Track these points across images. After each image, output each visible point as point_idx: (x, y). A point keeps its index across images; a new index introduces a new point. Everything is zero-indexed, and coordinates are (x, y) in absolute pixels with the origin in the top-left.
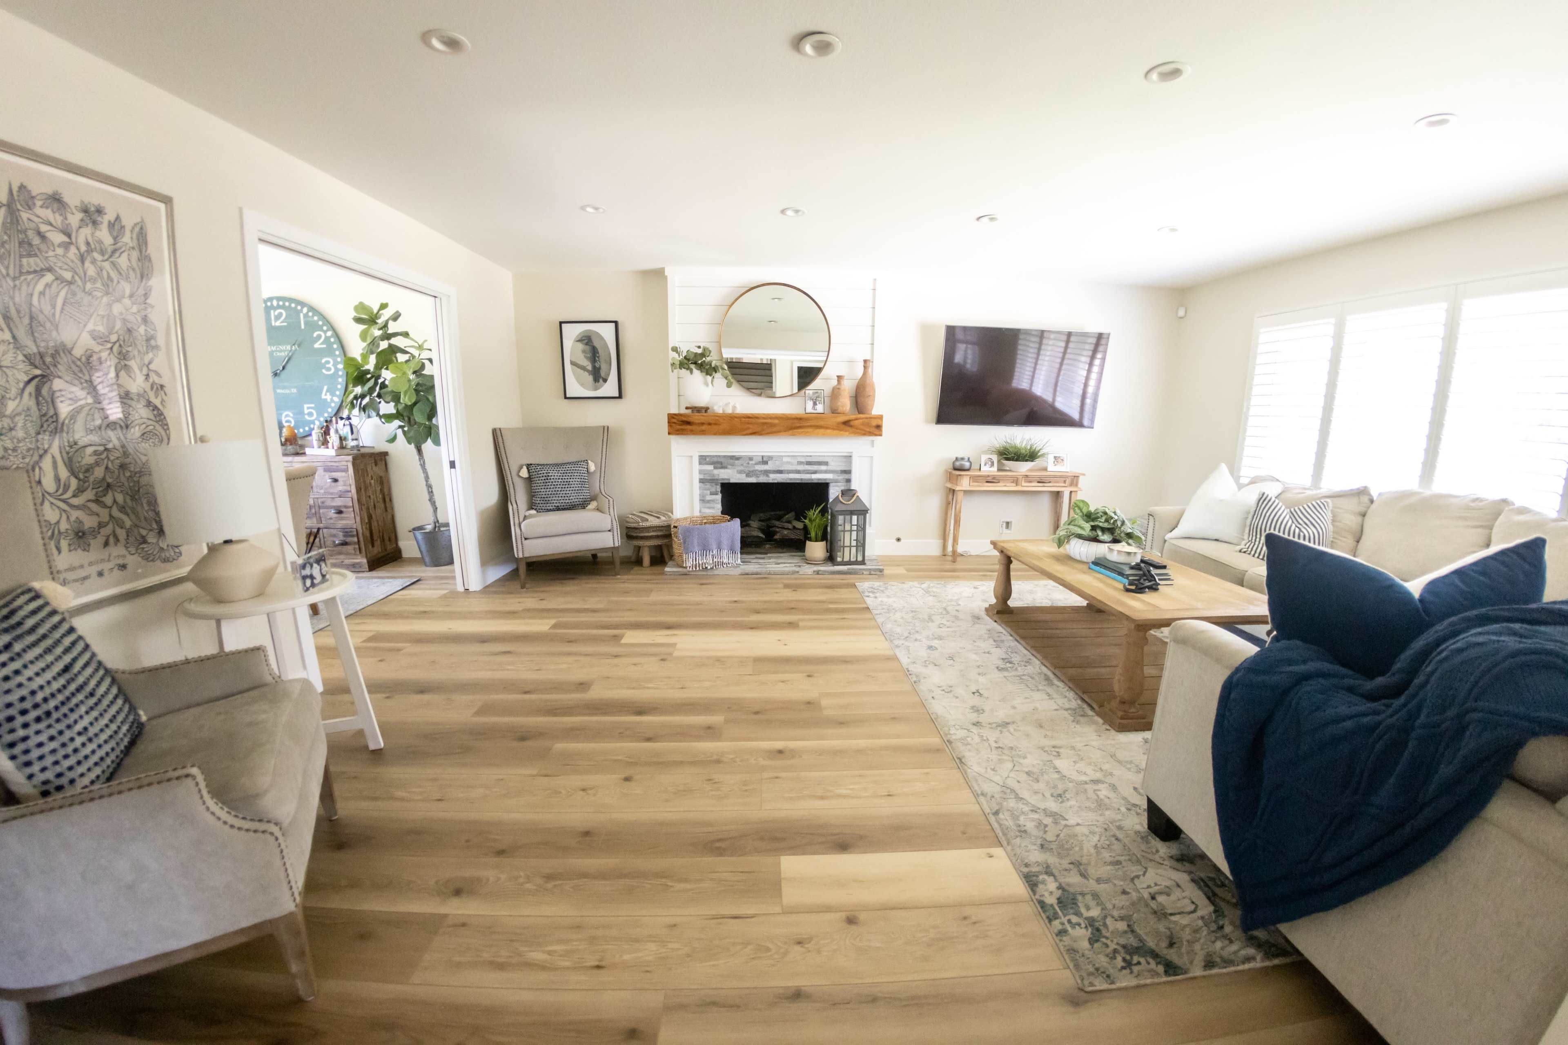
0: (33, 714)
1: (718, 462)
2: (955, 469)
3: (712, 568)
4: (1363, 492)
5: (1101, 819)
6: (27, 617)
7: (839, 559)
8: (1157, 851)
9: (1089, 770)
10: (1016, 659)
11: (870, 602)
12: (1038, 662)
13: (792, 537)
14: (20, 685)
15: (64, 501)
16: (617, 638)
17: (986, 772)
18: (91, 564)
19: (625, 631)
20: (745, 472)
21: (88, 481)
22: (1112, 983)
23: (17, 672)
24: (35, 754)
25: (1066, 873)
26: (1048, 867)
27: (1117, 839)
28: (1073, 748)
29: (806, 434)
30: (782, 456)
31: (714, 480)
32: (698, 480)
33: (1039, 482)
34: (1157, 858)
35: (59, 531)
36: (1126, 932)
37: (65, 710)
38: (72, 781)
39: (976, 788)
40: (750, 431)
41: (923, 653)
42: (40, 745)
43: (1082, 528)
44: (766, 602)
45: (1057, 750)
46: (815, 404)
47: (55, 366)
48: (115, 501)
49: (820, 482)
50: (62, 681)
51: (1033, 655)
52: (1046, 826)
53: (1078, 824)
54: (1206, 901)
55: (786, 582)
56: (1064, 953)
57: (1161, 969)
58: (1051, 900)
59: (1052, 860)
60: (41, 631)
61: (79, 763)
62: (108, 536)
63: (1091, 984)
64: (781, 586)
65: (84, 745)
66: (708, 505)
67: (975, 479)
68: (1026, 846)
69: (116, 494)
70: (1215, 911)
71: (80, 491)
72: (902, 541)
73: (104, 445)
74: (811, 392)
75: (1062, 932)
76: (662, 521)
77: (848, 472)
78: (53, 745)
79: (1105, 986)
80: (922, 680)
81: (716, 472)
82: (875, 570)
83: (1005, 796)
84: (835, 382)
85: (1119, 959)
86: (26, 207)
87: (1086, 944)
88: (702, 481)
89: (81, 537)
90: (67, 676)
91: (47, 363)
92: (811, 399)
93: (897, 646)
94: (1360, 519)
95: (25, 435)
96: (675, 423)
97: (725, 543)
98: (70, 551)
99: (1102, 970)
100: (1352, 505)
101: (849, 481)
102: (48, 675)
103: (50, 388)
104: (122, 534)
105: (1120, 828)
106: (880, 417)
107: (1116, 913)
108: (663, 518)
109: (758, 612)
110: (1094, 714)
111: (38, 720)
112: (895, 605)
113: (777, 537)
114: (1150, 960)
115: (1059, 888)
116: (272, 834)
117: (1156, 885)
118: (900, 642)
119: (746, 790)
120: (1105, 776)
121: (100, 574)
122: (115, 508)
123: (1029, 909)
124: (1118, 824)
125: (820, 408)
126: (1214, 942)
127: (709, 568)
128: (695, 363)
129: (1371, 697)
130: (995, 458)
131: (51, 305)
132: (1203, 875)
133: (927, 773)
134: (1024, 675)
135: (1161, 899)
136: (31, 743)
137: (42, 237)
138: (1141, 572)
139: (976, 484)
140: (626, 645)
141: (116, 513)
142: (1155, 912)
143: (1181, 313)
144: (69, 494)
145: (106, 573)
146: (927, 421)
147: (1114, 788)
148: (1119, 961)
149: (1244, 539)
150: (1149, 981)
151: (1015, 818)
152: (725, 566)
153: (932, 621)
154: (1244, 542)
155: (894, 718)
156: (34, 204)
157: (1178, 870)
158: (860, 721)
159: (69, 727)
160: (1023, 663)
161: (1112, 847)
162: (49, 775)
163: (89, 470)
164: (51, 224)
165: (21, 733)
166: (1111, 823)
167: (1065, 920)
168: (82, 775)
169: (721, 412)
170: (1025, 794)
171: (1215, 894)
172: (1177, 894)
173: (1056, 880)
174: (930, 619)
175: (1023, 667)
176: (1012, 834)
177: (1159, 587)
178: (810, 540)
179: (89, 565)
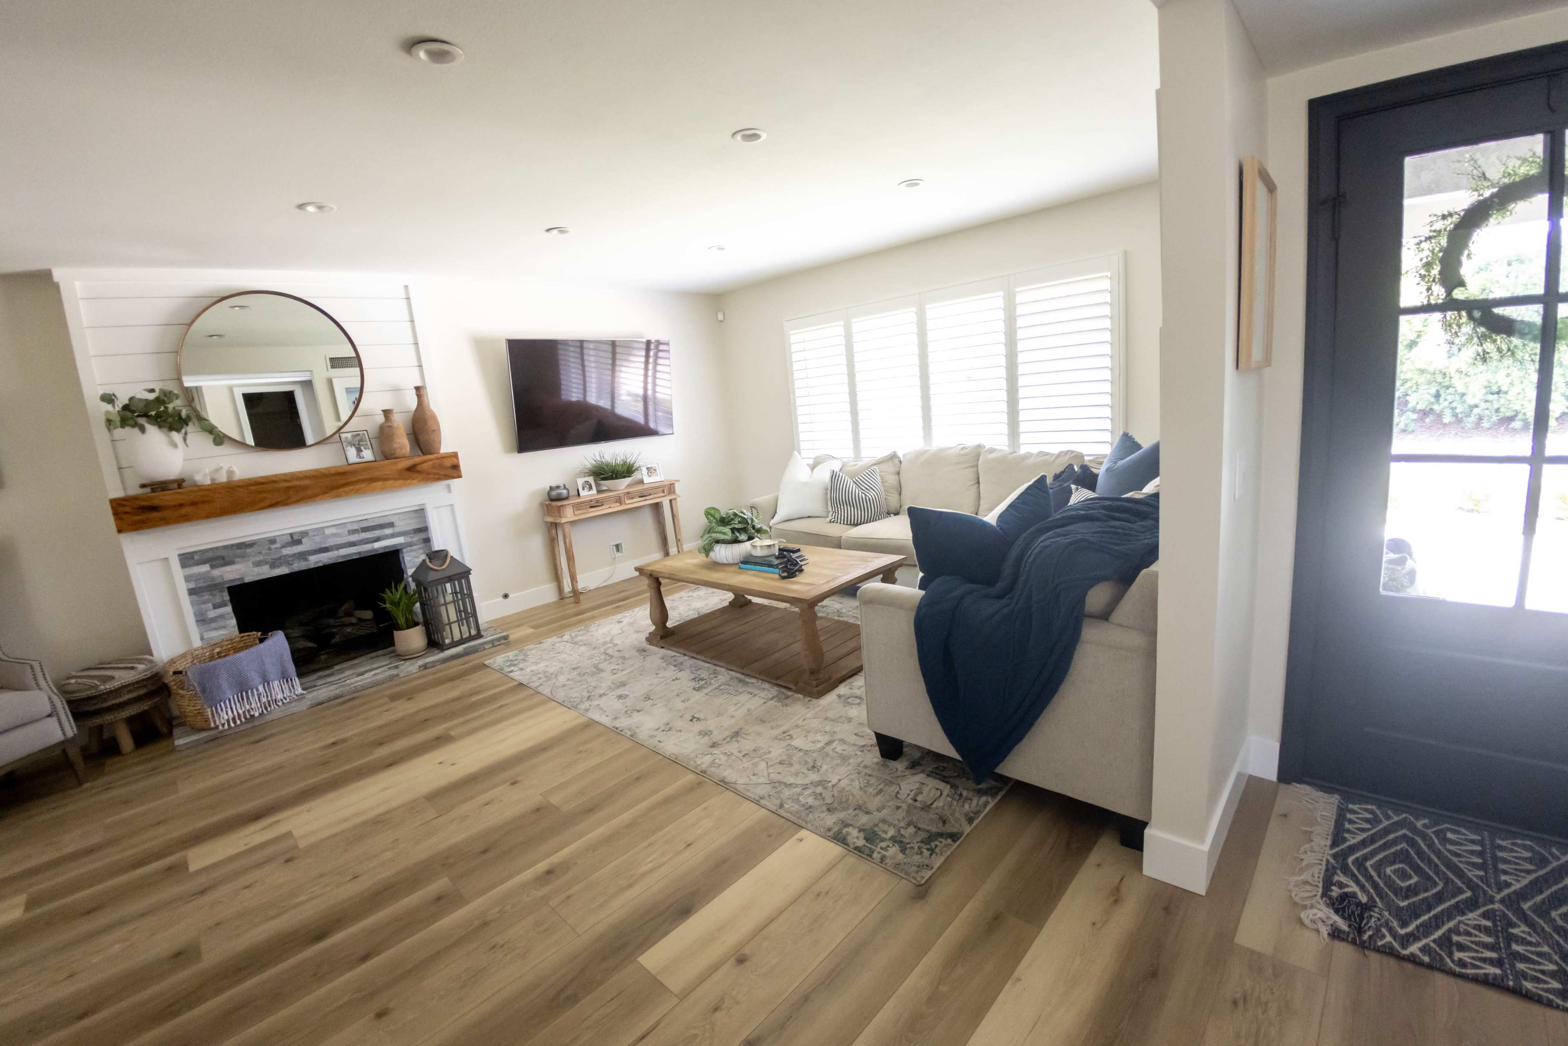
1: (216, 558)
2: (552, 500)
3: (261, 714)
4: (893, 457)
5: (850, 768)
7: (447, 641)
8: (897, 769)
9: (819, 737)
10: (704, 674)
11: (517, 675)
12: (723, 670)
13: (360, 633)
16: (178, 870)
17: (750, 779)
19: (183, 853)
20: (266, 563)
22: (932, 868)
25: (856, 817)
26: (843, 822)
27: (870, 775)
28: (797, 726)
29: (358, 492)
30: (323, 528)
31: (215, 585)
32: (186, 592)
33: (640, 497)
34: (899, 773)
36: (916, 832)
39: (753, 796)
40: (267, 502)
41: (618, 705)
43: (724, 533)
44: (381, 727)
45: (788, 734)
46: (359, 450)
49: (387, 550)
51: (715, 665)
52: (821, 794)
53: (840, 780)
54: (944, 784)
55: (388, 692)
56: (894, 871)
57: (949, 841)
58: (861, 842)
59: (842, 815)
63: (923, 877)
64: (386, 699)
66: (213, 625)
67: (578, 507)
68: (819, 817)
70: (952, 787)
72: (511, 596)
74: (349, 435)
75: (883, 858)
76: (141, 670)
77: (425, 529)
79: (930, 873)
80: (637, 731)
81: (216, 572)
82: (499, 639)
83: (777, 790)
84: (381, 419)
85: (925, 851)
87: (901, 856)
88: (192, 592)
92: (351, 444)
93: (587, 710)
94: (897, 477)
96: (126, 513)
97: (272, 670)
99: (921, 864)
100: (889, 468)
101: (427, 540)
105: (866, 767)
106: (455, 455)
107: (902, 824)
108: (141, 667)
109: (381, 743)
110: (793, 693)
112: (551, 670)
113: (337, 639)
114: (941, 840)
115: (860, 831)
117: (911, 791)
118: (586, 705)
119: (546, 930)
120: (832, 736)
123: (852, 859)
124: (862, 765)
125: (368, 455)
126: (963, 806)
127: (257, 714)
128: (146, 415)
129: (1000, 597)
130: (591, 480)
132: (930, 769)
133: (706, 808)
134: (720, 686)
135: (919, 798)
138: (786, 559)
139: (579, 512)
140: (198, 872)
142: (923, 809)
143: (720, 317)
146: (508, 451)
147: (842, 741)
148: (926, 853)
149: (829, 512)
150: (949, 853)
151: (797, 801)
152: (280, 704)
153: (602, 671)
154: (830, 514)
155: (638, 779)
157: (916, 774)
158: (609, 797)
160: (712, 676)
161: (871, 782)
166: (858, 766)
167: (878, 849)
169: (208, 482)
170: (791, 780)
171: (945, 777)
172: (926, 790)
173: (855, 827)
174: (598, 670)
175: (715, 679)
176: (803, 814)
177: (803, 567)
178: (400, 629)
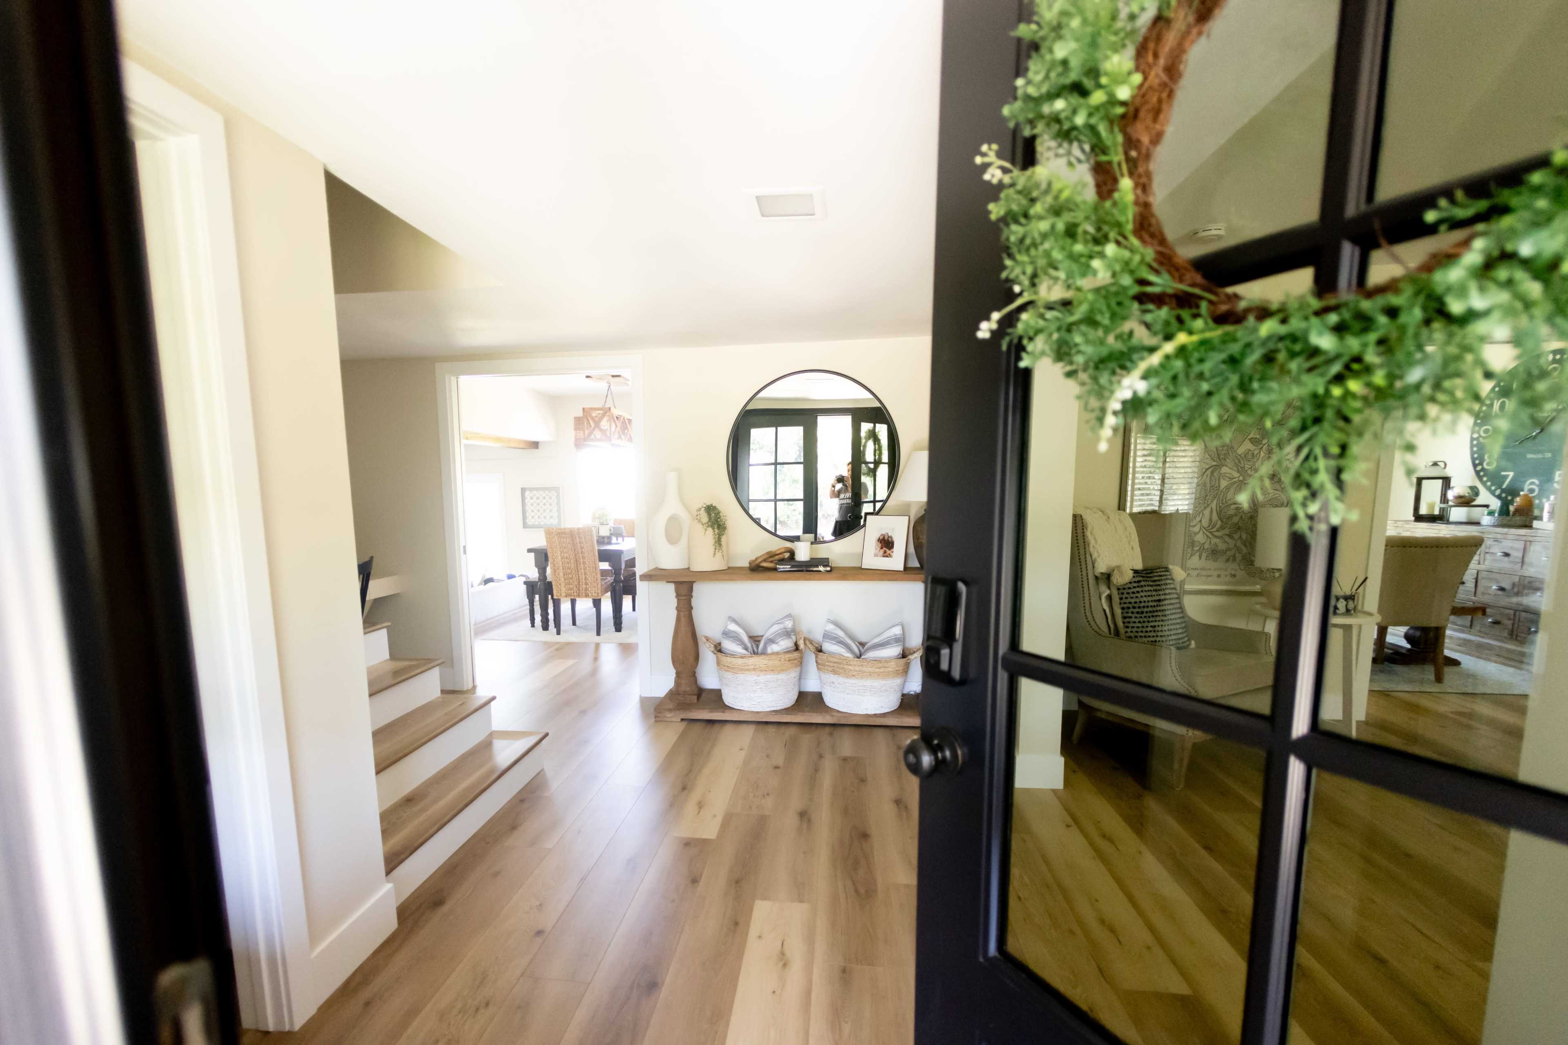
0: (1137, 610)
6: (1157, 576)
14: (1137, 597)
15: (1210, 532)
18: (1215, 569)
21: (1228, 524)
23: (1138, 592)
35: (1203, 548)
37: (1150, 614)
42: (1135, 622)
47: (1225, 459)
48: (1239, 537)
50: (1155, 604)
60: (1158, 583)
62: (1230, 557)
65: (1151, 631)
69: (1241, 533)
71: (1222, 528)
78: (1139, 625)
89: (1214, 553)
90: (1158, 603)
91: (1221, 458)
95: (1200, 499)
98: (1206, 560)
102: (1150, 599)
103: (1220, 472)
104: (1238, 557)
111: (1138, 613)
121: (1219, 576)
136: (1131, 620)
141: (1239, 544)
144: (1215, 529)
145: (1222, 577)
159: (1148, 622)
163: (1230, 518)
165: (1130, 615)
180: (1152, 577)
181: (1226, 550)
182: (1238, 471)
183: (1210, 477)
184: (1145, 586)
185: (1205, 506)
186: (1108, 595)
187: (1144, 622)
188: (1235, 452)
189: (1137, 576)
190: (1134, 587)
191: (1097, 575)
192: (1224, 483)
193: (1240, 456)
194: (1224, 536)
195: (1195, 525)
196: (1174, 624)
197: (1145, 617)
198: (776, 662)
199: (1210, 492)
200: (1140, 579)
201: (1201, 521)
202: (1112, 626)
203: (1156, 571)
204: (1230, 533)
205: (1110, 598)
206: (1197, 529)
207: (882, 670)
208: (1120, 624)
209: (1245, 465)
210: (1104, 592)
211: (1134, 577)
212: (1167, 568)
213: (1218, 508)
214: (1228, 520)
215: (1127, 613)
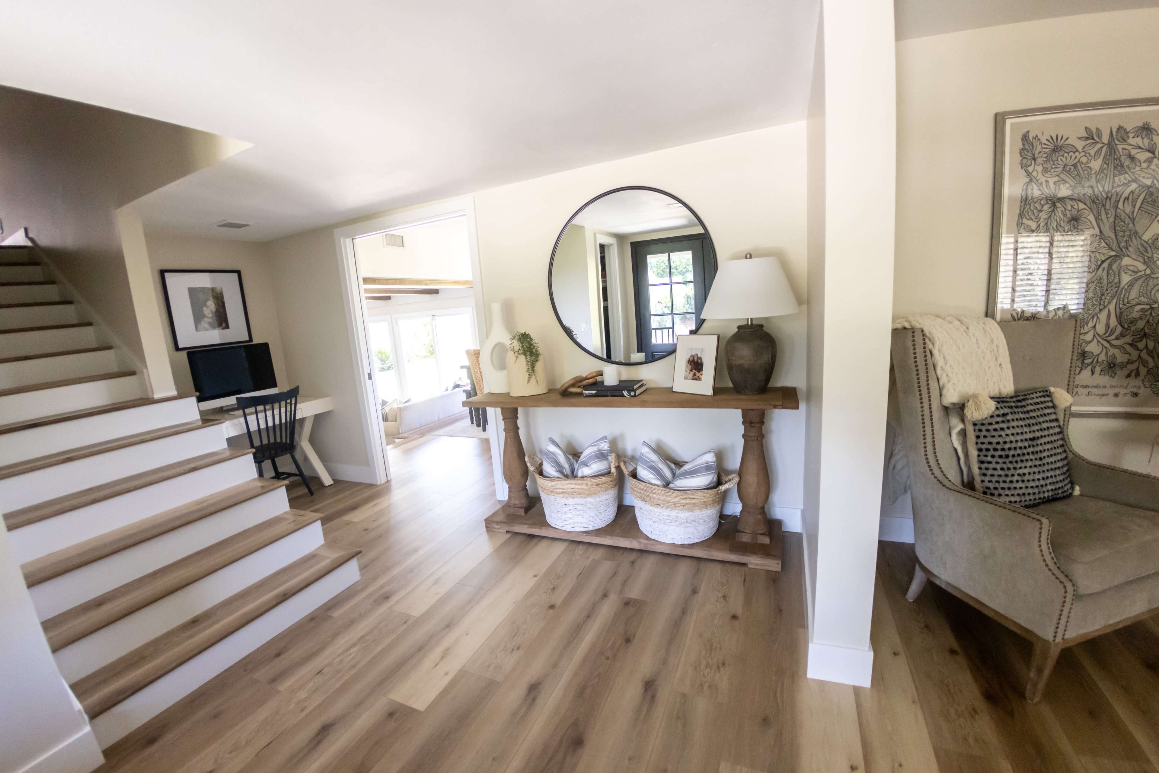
0: (999, 453)
6: (1031, 404)
14: (1000, 436)
15: (1108, 341)
18: (1112, 387)
21: (1130, 330)
23: (1002, 428)
24: (990, 472)
35: (1097, 360)
37: (1018, 459)
38: (1000, 495)
42: (995, 469)
47: (1127, 248)
48: (1146, 346)
50: (1026, 444)
60: (1032, 414)
61: (1009, 489)
62: (1132, 371)
65: (1017, 481)
69: (1148, 340)
71: (1122, 335)
73: (1150, 305)
78: (1002, 473)
86: (1123, 141)
89: (1111, 367)
90: (1030, 443)
91: (1121, 247)
95: (1093, 296)
98: (1100, 375)
102: (1019, 438)
103: (1120, 264)
104: (1143, 371)
111: (1000, 457)
116: (1065, 587)
121: (1116, 395)
122: (1145, 351)
131: (1132, 205)
136: (991, 466)
137: (1132, 158)
141: (1144, 354)
144: (1113, 337)
145: (1120, 396)
156: (1128, 137)
159: (1015, 468)
162: (991, 486)
163: (1133, 322)
164: (1140, 148)
165: (989, 459)
168: (1007, 495)
179: (1110, 388)
180: (1024, 406)
181: (1127, 363)
182: (1145, 263)
183: (1108, 272)
184: (1013, 420)
185: (1101, 308)
186: (961, 429)
187: (1009, 469)
188: (1140, 238)
189: (1002, 408)
190: (997, 423)
191: (947, 405)
192: (1126, 279)
193: (1147, 243)
194: (1123, 345)
195: (1087, 333)
196: (1052, 469)
197: (1011, 462)
198: (584, 487)
199: (1107, 290)
200: (1007, 410)
201: (1094, 327)
202: (965, 470)
203: (1032, 396)
204: (1132, 341)
205: (963, 433)
206: (1089, 337)
207: (688, 501)
208: (976, 470)
209: (1153, 254)
210: (955, 427)
211: (997, 408)
212: (1047, 391)
213: (1118, 310)
214: (1131, 325)
215: (986, 456)
